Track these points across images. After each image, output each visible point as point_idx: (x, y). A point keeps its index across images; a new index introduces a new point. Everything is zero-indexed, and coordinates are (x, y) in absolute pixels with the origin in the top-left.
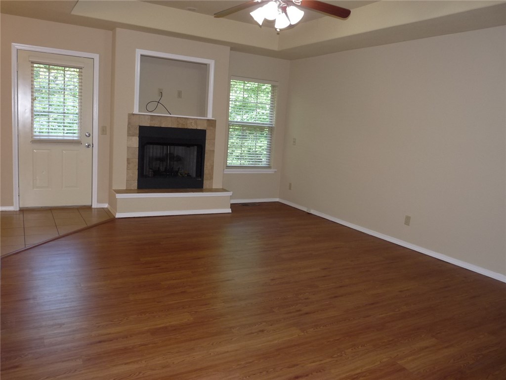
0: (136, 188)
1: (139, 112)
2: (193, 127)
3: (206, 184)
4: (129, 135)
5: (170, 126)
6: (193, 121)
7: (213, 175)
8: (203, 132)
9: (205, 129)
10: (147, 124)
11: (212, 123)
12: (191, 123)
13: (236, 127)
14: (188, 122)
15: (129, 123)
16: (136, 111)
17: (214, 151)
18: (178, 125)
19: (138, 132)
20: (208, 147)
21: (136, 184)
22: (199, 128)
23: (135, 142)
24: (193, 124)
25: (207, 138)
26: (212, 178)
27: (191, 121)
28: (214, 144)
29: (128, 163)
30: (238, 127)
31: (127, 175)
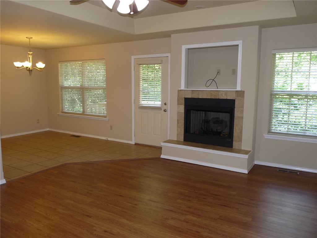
0: (183, 140)
1: (185, 88)
2: (224, 97)
3: (235, 145)
4: (178, 104)
5: (205, 97)
6: (224, 93)
7: (241, 138)
8: (232, 102)
9: (234, 99)
10: (189, 96)
11: (241, 94)
12: (222, 94)
13: (285, 96)
14: (219, 94)
15: (178, 96)
16: (183, 87)
17: (242, 118)
18: (211, 96)
19: (183, 102)
20: (237, 114)
21: (183, 138)
22: (229, 98)
23: (182, 109)
24: (223, 95)
25: (236, 106)
26: (240, 141)
27: (222, 93)
28: (242, 112)
29: (178, 123)
30: (286, 97)
31: (177, 131)
